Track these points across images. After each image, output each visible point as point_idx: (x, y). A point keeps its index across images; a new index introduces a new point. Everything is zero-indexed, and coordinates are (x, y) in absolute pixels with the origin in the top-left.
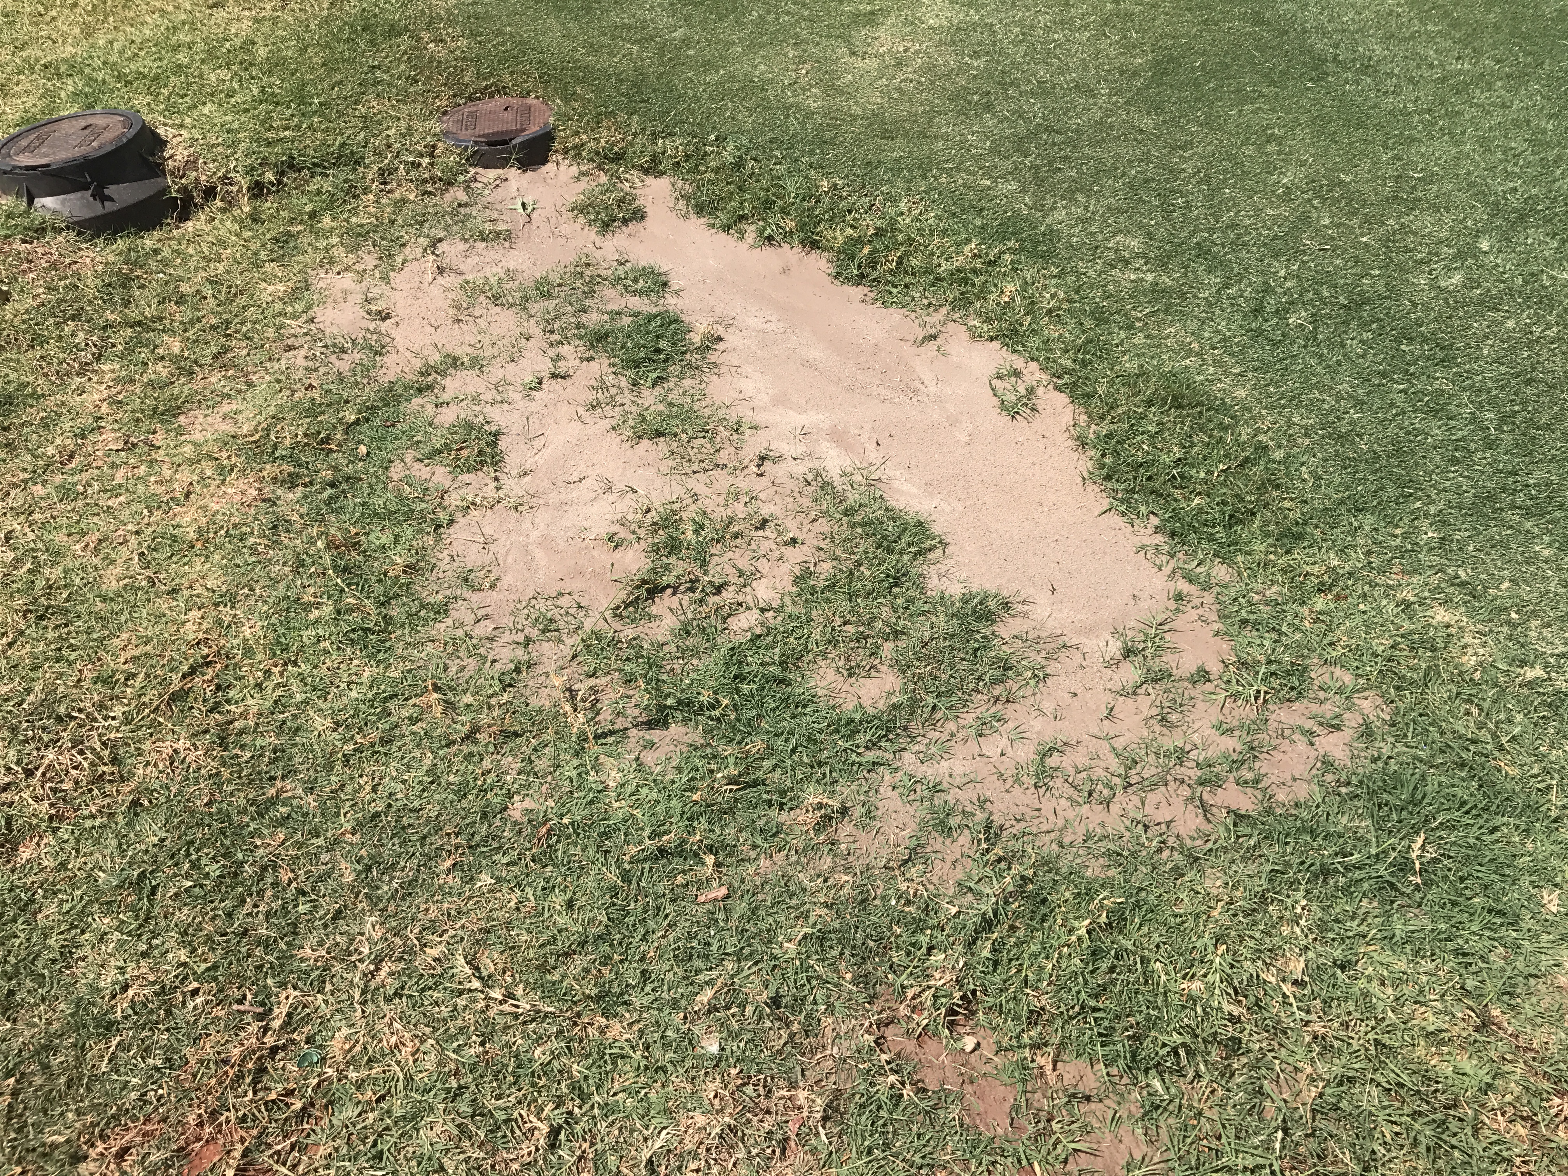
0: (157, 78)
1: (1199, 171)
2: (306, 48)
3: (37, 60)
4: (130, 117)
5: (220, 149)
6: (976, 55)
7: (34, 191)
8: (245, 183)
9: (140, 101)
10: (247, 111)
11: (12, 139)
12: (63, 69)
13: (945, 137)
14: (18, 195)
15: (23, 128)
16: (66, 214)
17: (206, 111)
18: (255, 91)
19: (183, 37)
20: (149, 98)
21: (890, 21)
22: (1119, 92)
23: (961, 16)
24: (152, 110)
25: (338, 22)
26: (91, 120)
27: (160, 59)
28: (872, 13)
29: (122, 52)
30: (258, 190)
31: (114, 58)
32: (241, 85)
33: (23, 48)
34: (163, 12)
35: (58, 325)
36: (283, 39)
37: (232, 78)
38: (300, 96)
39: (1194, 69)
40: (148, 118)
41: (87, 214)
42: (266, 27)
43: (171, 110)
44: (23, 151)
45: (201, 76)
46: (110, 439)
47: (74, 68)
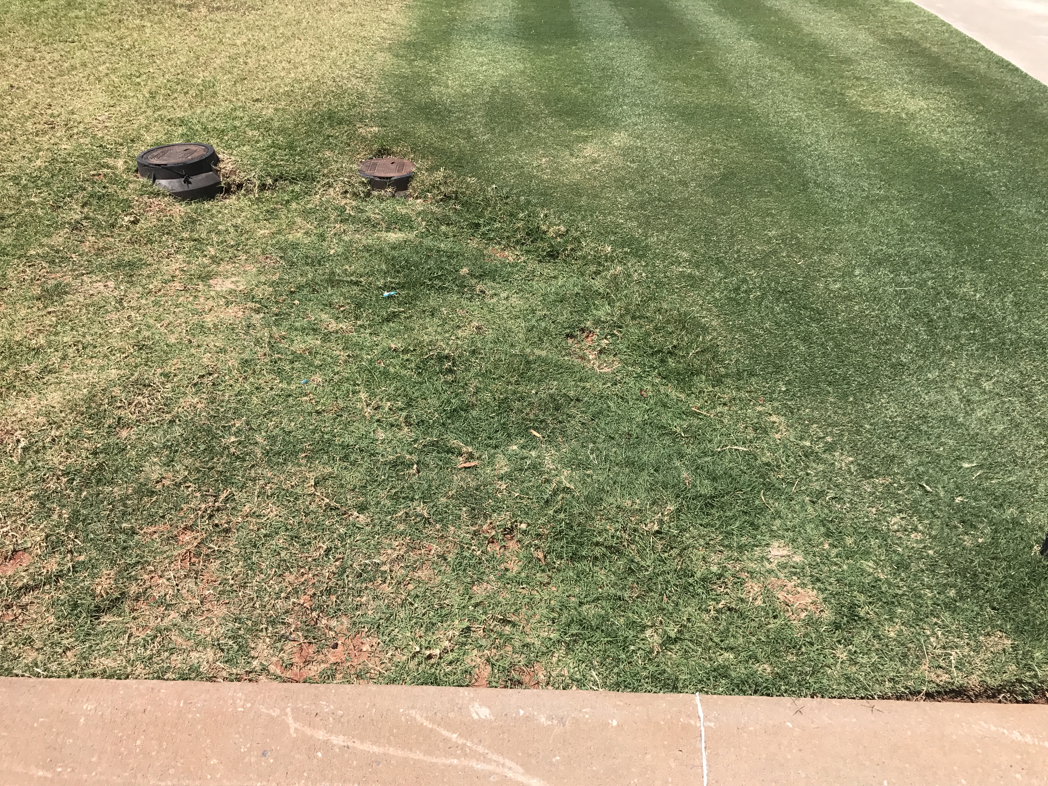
0: (223, 131)
1: (729, 226)
2: (298, 125)
3: (165, 117)
4: (208, 147)
5: (249, 167)
6: (633, 161)
7: (156, 176)
8: (257, 183)
9: (213, 142)
10: (264, 150)
11: (149, 151)
12: (178, 122)
13: (608, 199)
14: (149, 177)
15: (154, 147)
16: (170, 188)
17: (245, 149)
18: (270, 142)
19: (239, 113)
20: (218, 141)
21: (595, 141)
22: (700, 186)
23: (632, 143)
24: (218, 146)
25: (316, 114)
26: (188, 147)
27: (226, 123)
28: (587, 137)
29: (207, 118)
30: (263, 187)
31: (204, 120)
32: (263, 139)
33: (159, 109)
34: (231, 101)
35: (159, 236)
36: (288, 119)
37: (259, 136)
38: (291, 147)
39: (741, 179)
40: (216, 149)
41: (179, 190)
42: (280, 114)
43: (228, 147)
44: (154, 157)
45: (245, 132)
46: (177, 285)
47: (183, 122)
